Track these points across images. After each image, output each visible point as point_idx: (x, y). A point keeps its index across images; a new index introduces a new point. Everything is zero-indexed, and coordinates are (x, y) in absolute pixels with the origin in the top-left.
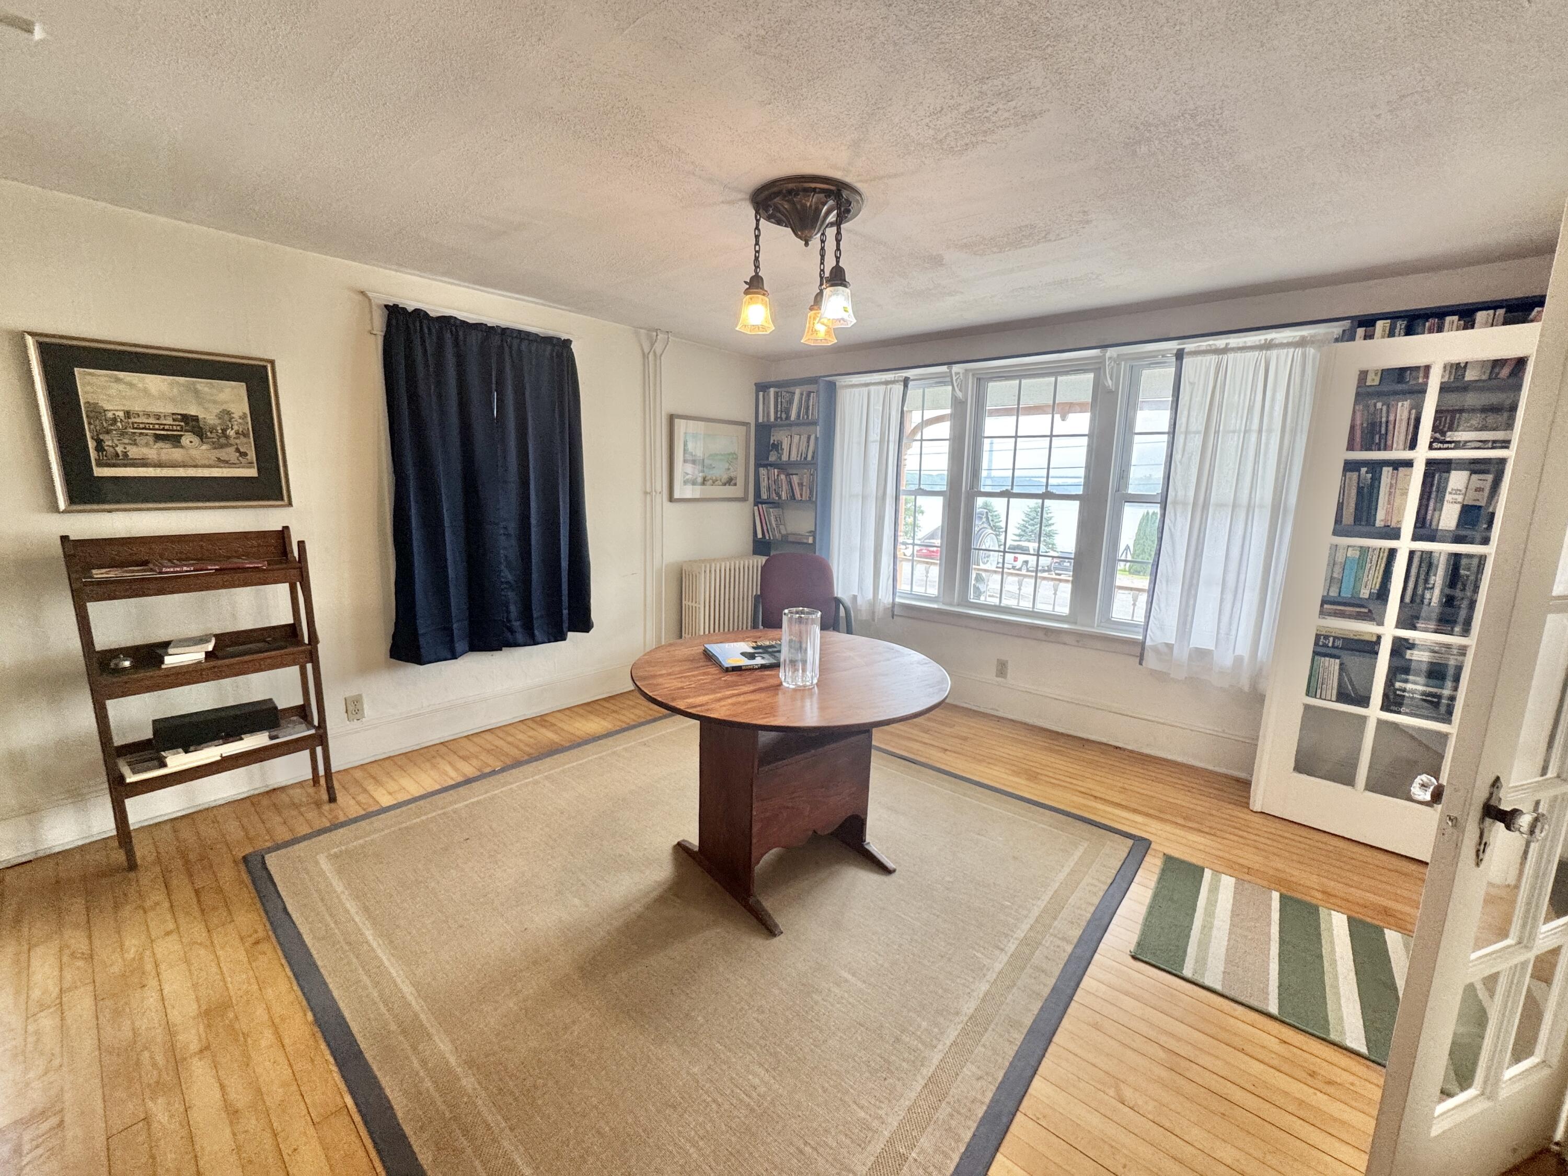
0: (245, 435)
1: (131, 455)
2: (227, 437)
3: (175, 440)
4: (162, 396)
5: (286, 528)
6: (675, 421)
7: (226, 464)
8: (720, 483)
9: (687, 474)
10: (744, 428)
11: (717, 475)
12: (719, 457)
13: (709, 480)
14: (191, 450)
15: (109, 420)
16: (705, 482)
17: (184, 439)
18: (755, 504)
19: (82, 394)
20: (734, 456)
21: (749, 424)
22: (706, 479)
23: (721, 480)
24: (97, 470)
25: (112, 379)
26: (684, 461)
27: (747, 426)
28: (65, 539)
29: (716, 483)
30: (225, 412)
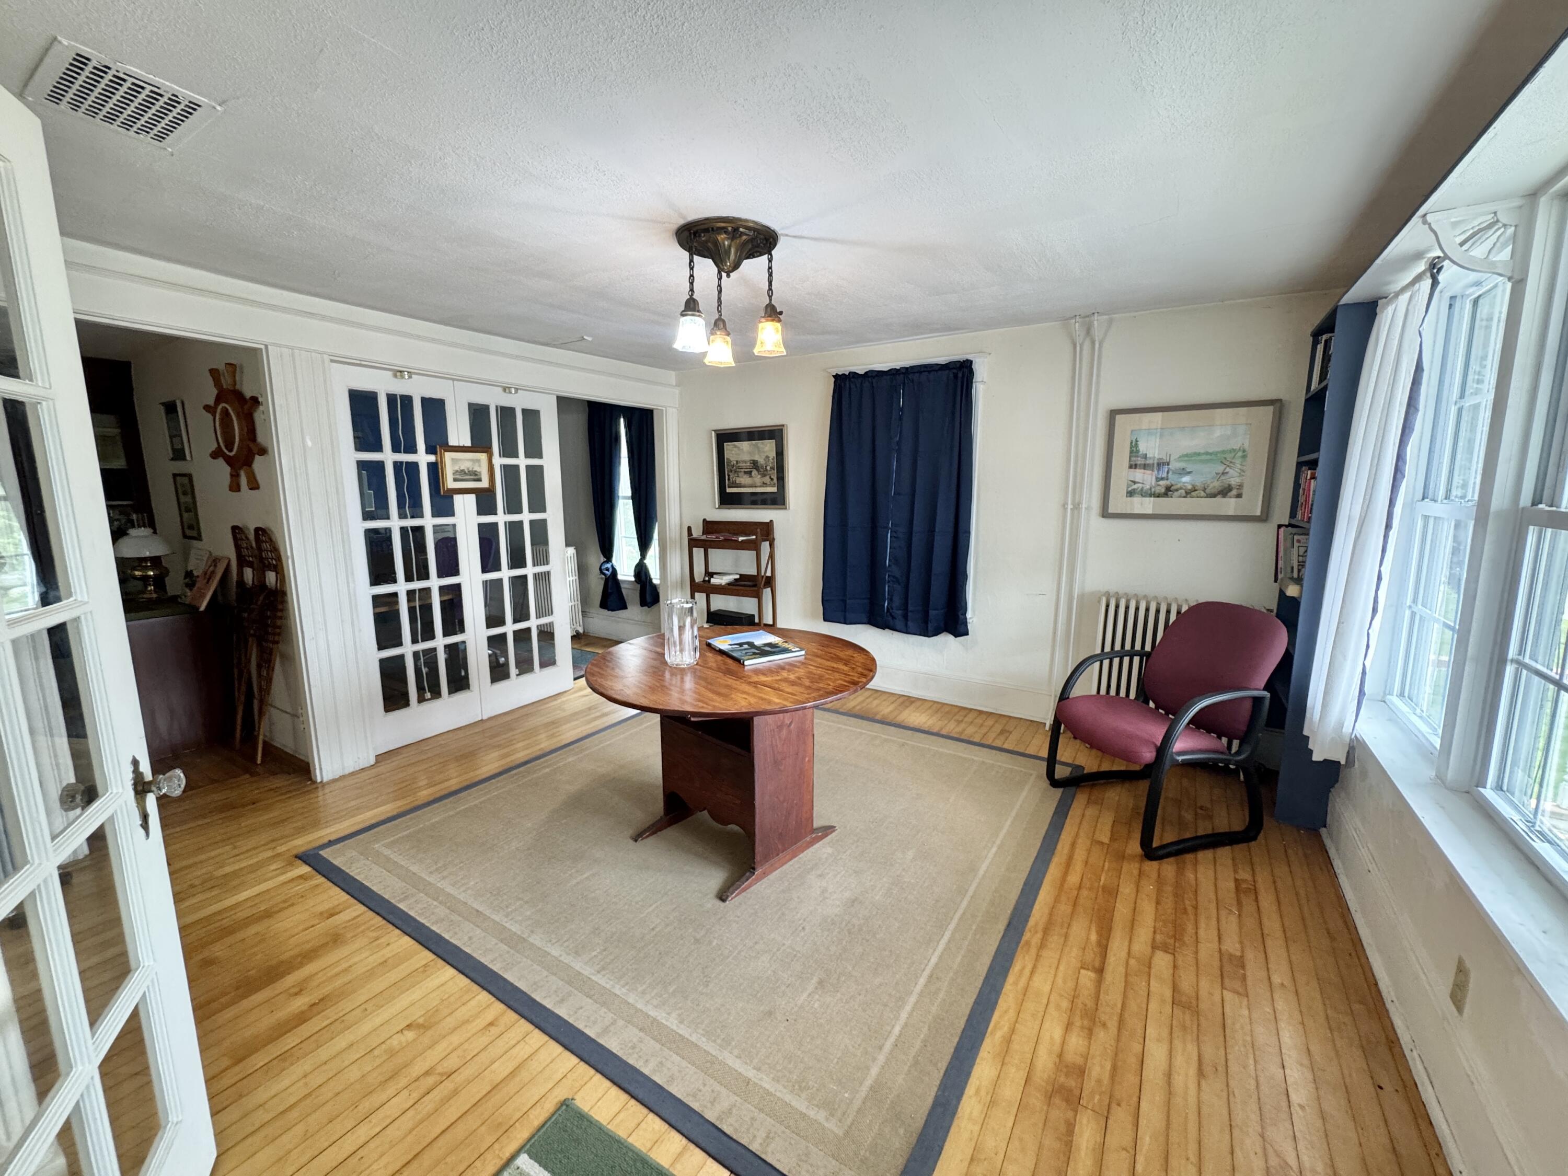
0: (773, 468)
1: (738, 482)
2: (767, 471)
3: (750, 474)
4: (748, 453)
5: (772, 521)
6: (1118, 417)
7: (764, 485)
8: (1203, 494)
9: (1135, 482)
10: (1271, 408)
11: (1198, 484)
12: (1203, 457)
13: (1177, 490)
14: (757, 478)
15: (733, 466)
16: (1170, 493)
17: (754, 472)
18: (1279, 526)
19: (727, 455)
20: (1240, 454)
21: (1280, 401)
22: (1172, 488)
23: (1204, 490)
24: (729, 490)
25: (735, 446)
26: (1131, 467)
27: (1277, 404)
28: (704, 520)
29: (1193, 494)
30: (767, 457)
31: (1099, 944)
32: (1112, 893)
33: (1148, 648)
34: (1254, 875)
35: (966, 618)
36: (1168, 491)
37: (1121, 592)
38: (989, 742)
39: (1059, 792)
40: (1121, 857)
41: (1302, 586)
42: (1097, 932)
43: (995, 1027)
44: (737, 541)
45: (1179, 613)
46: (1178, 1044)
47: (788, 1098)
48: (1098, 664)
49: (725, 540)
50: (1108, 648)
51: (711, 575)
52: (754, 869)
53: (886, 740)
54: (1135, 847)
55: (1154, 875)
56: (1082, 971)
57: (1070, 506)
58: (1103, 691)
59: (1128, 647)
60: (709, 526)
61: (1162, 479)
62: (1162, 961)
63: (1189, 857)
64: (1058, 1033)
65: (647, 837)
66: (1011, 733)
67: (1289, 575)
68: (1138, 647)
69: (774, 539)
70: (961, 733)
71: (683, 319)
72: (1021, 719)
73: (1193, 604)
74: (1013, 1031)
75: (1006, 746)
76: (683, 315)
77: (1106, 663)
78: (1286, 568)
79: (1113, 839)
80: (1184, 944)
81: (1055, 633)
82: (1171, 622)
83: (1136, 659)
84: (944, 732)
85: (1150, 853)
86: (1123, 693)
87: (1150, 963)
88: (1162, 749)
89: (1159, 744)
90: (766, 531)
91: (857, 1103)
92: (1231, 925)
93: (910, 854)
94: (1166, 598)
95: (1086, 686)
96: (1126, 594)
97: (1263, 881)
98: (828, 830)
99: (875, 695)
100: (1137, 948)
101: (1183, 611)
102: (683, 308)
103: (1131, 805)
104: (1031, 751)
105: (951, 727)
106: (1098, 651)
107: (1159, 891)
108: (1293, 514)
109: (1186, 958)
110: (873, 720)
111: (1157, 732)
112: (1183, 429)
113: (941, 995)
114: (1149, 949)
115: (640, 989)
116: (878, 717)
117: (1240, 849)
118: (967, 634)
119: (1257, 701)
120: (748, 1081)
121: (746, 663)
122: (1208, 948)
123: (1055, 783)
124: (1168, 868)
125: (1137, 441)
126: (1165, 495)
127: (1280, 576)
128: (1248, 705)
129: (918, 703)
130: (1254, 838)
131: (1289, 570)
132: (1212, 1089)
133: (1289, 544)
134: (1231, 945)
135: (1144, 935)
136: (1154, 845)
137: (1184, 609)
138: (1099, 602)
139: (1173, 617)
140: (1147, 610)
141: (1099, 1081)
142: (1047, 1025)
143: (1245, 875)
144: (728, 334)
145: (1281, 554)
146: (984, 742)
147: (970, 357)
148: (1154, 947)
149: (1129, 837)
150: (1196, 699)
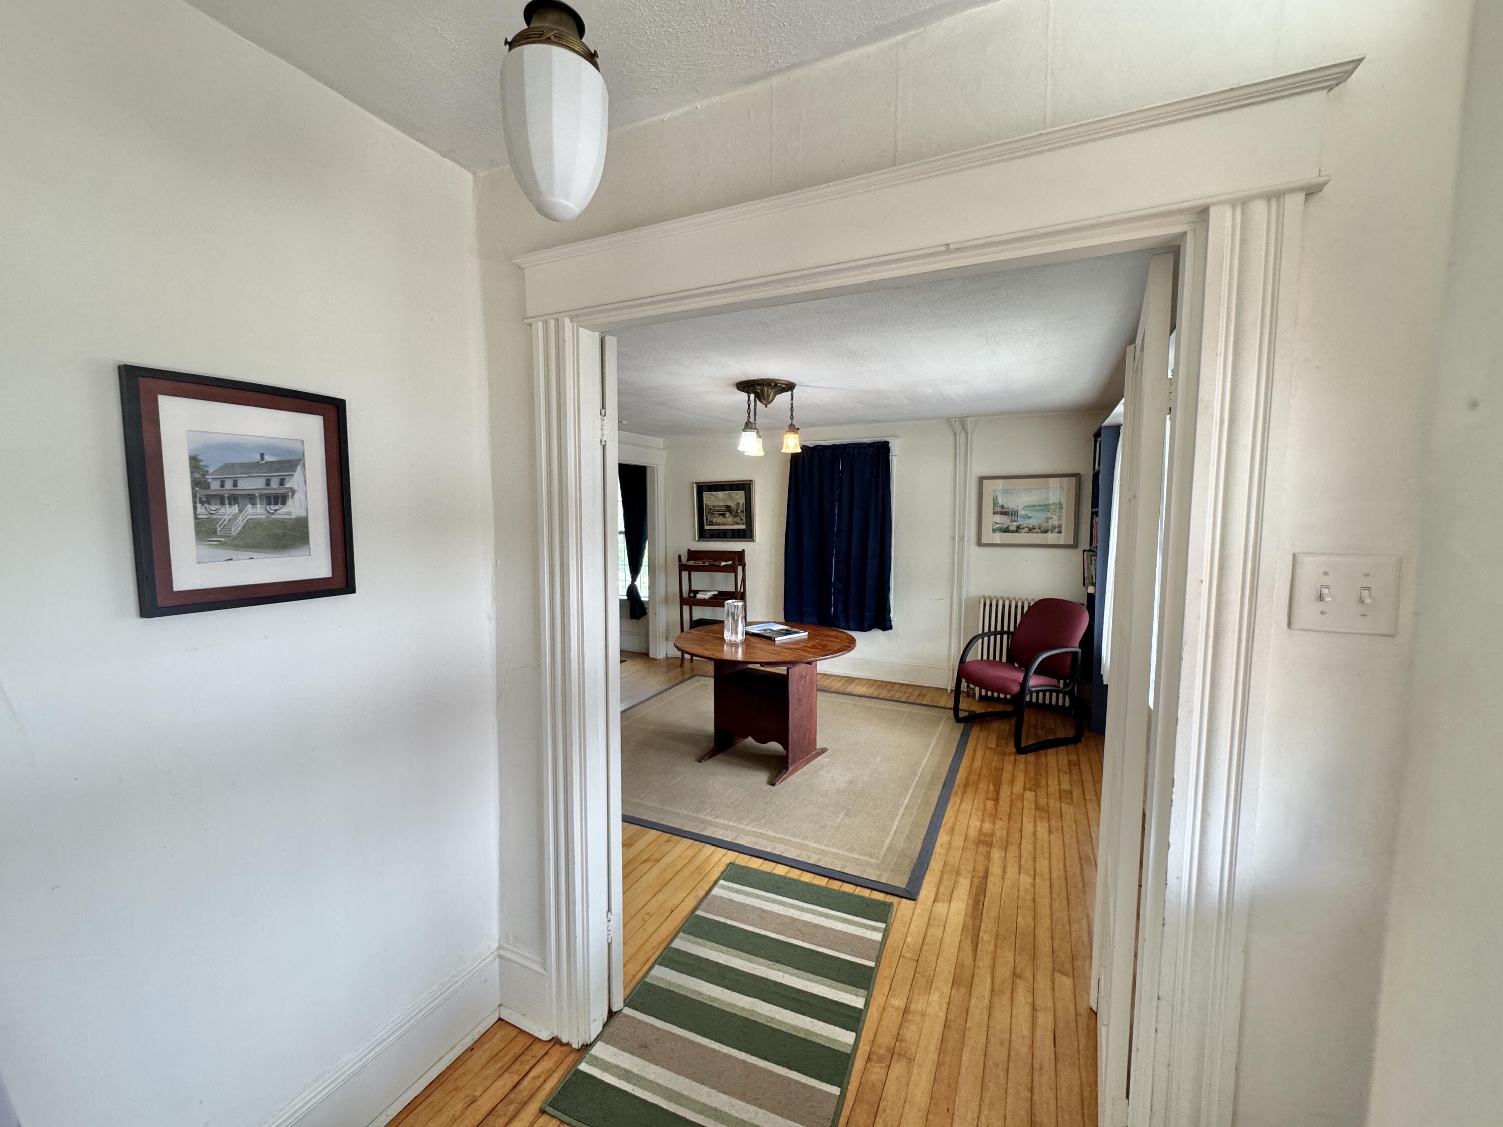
0: (743, 512)
1: (714, 521)
2: (738, 513)
3: (724, 515)
4: (723, 500)
5: (744, 551)
6: (985, 481)
7: (738, 524)
8: (1039, 531)
9: (997, 524)
10: (1073, 479)
11: (1035, 524)
12: (1038, 508)
13: (1023, 529)
14: (729, 519)
15: (711, 510)
16: (1019, 531)
17: (728, 514)
18: (1084, 551)
19: (705, 501)
20: (1058, 506)
21: (1079, 474)
22: (1020, 527)
23: (1040, 529)
24: (707, 528)
25: (713, 495)
26: (994, 513)
27: (1077, 476)
28: (689, 550)
29: (1034, 531)
30: (739, 503)
31: (995, 790)
32: (1000, 770)
33: (1012, 629)
34: (1078, 758)
35: (890, 618)
36: (1018, 529)
37: (993, 596)
38: (912, 700)
39: (962, 726)
40: (1003, 754)
41: (1095, 586)
42: (993, 786)
43: (946, 823)
44: (720, 566)
45: (1029, 607)
46: (1038, 823)
47: (846, 854)
48: (980, 640)
49: (710, 565)
50: (986, 630)
51: (696, 592)
52: (787, 768)
53: (842, 703)
54: (1012, 749)
55: (1023, 761)
56: (987, 801)
57: (957, 539)
58: (985, 657)
59: (999, 629)
60: (692, 555)
61: (1014, 521)
62: (1029, 795)
63: (1042, 752)
64: (978, 824)
65: (707, 760)
66: (926, 695)
67: (1091, 581)
68: (1005, 629)
69: (745, 564)
70: (892, 697)
71: (744, 433)
72: (930, 687)
73: (1036, 600)
74: (955, 824)
75: (924, 702)
76: (744, 430)
77: (986, 639)
78: (1089, 577)
79: (997, 746)
80: (1040, 787)
81: (951, 626)
82: (1025, 611)
83: (1005, 636)
84: (880, 696)
85: (1020, 751)
86: (998, 658)
87: (1023, 796)
88: (1023, 684)
89: (1021, 682)
90: (739, 558)
91: (882, 853)
92: (1065, 779)
93: (878, 759)
94: (1020, 599)
95: (975, 654)
96: (996, 596)
97: (1083, 759)
98: (824, 751)
99: (825, 677)
100: (1015, 791)
101: (1031, 604)
102: (744, 427)
103: (1007, 730)
104: (942, 704)
105: (884, 694)
106: (981, 632)
107: (1026, 768)
108: (1091, 545)
109: (1041, 793)
110: (830, 692)
111: (1020, 676)
112: (1024, 490)
113: (914, 815)
114: (1022, 791)
115: (746, 823)
116: (833, 689)
117: (1071, 748)
118: (891, 628)
119: (1075, 654)
120: (824, 851)
121: (776, 639)
122: (1053, 788)
123: (958, 720)
124: (1031, 757)
125: (997, 497)
126: (1017, 532)
127: (1086, 582)
128: (1069, 658)
129: (857, 681)
130: (1080, 741)
131: (1090, 578)
132: (1055, 838)
133: (1090, 562)
134: (1066, 786)
135: (1018, 787)
136: (1022, 746)
137: (1032, 603)
138: (980, 602)
139: (1026, 609)
140: (1010, 606)
141: (1001, 838)
142: (971, 821)
143: (1073, 758)
144: (760, 437)
145: (1086, 567)
146: (908, 701)
147: (887, 439)
148: (1025, 789)
149: (1007, 745)
150: (1040, 653)
